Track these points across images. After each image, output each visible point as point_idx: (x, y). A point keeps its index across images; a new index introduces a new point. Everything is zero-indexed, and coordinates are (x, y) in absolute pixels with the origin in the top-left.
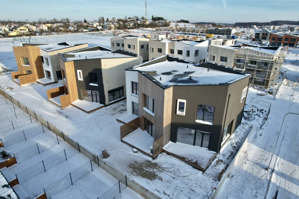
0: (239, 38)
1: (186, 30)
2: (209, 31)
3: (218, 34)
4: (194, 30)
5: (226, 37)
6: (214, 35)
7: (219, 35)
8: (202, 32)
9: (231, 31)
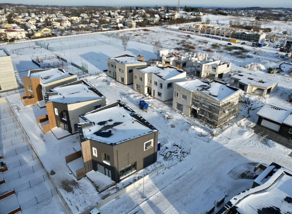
0: (267, 46)
1: (211, 32)
2: (235, 34)
3: (244, 39)
4: (219, 32)
5: (252, 44)
6: (240, 40)
7: (244, 41)
8: (227, 35)
9: (259, 37)
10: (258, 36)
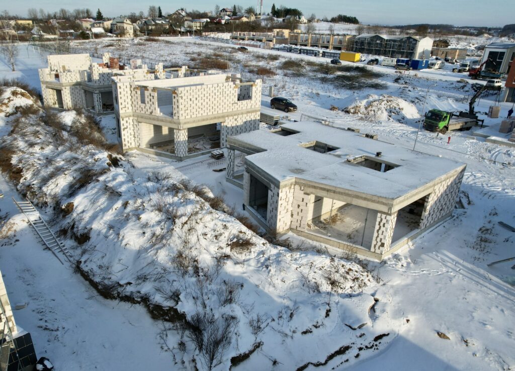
4: (318, 40)
5: (395, 63)
8: (337, 44)
10: (414, 42)
